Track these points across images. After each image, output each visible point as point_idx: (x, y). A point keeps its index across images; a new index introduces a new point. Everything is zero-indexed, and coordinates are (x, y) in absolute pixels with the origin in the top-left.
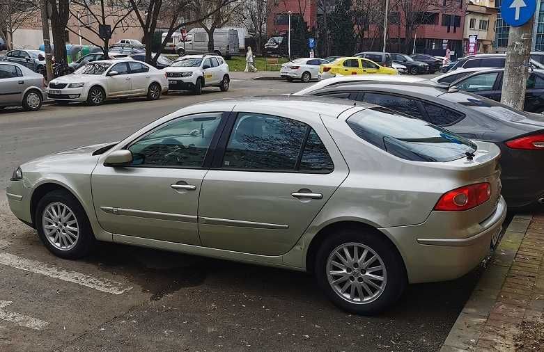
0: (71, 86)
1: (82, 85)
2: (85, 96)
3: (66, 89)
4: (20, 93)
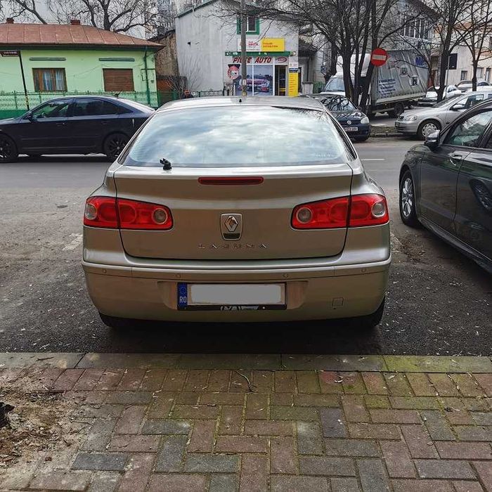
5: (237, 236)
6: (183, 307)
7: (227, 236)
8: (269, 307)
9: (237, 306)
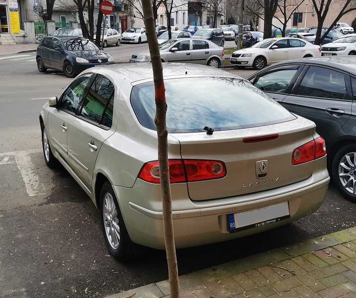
0: (243, 56)
1: (250, 55)
2: (251, 63)
3: (240, 57)
4: (205, 59)
5: (265, 175)
6: (233, 230)
7: (260, 176)
8: (282, 218)
9: (264, 222)
